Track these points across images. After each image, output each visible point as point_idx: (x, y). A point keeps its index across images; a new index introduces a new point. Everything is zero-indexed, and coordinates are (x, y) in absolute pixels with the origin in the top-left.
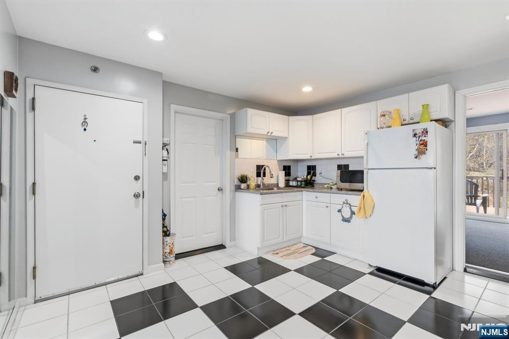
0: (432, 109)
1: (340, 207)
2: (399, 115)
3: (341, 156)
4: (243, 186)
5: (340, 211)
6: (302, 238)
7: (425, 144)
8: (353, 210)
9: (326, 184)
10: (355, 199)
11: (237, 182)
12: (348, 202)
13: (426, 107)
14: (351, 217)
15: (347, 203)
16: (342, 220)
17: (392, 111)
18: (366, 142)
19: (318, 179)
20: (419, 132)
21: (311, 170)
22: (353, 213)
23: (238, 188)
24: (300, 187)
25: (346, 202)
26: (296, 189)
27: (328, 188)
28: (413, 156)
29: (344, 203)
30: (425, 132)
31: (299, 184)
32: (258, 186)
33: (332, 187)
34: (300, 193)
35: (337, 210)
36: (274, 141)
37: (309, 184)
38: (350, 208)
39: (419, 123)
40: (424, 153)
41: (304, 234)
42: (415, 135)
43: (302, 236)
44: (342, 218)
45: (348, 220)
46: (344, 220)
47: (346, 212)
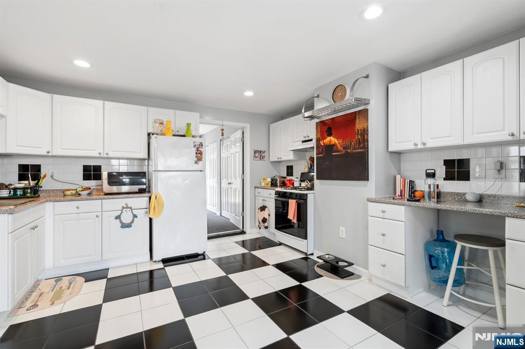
1: (118, 213)
2: (171, 125)
5: (118, 217)
7: (201, 154)
8: (134, 213)
9: (68, 190)
12: (129, 206)
13: (189, 125)
14: (133, 221)
15: (127, 207)
16: (121, 227)
19: (47, 184)
20: (197, 144)
21: (29, 171)
22: (135, 216)
25: (125, 206)
27: (72, 195)
28: (194, 162)
29: (123, 208)
30: (201, 145)
33: (80, 193)
35: (114, 218)
37: (35, 193)
38: (132, 212)
39: (184, 136)
40: (201, 160)
41: (49, 265)
42: (195, 146)
44: (120, 225)
45: (128, 226)
46: (125, 226)
47: (127, 217)
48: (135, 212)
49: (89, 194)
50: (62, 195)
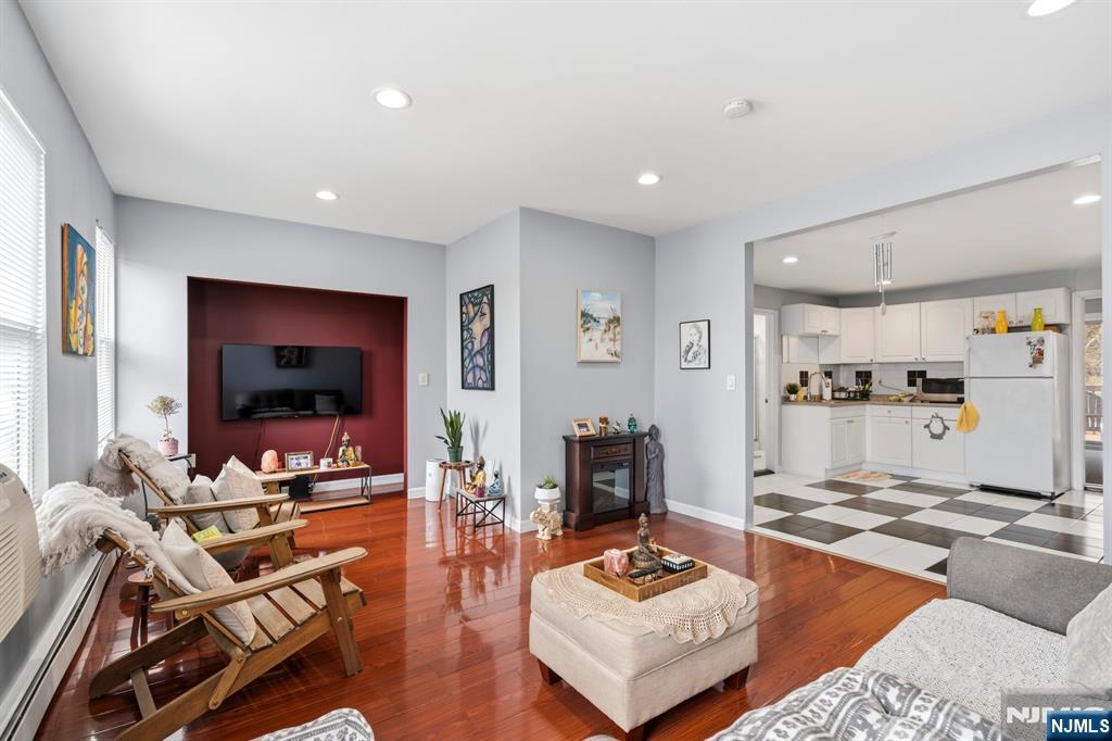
0: (1045, 313)
1: (927, 422)
2: (1005, 316)
3: (919, 360)
4: (793, 397)
5: (927, 426)
6: (864, 466)
7: (1041, 353)
8: (946, 425)
9: (892, 395)
10: (951, 414)
11: (784, 393)
12: (940, 415)
13: (1038, 311)
14: (944, 433)
15: (938, 417)
16: (931, 437)
17: (996, 311)
18: (967, 348)
19: (876, 389)
20: (1034, 341)
21: (864, 377)
22: (946, 428)
23: (786, 400)
24: (854, 399)
25: (935, 415)
26: (844, 403)
27: (895, 401)
28: (1028, 365)
29: (933, 417)
30: (1042, 341)
31: (852, 395)
32: (805, 398)
33: (903, 398)
34: (862, 407)
35: (923, 426)
36: (816, 339)
37: (864, 396)
38: (943, 423)
40: (1041, 362)
41: (868, 459)
42: (1029, 343)
43: (864, 462)
44: (930, 435)
45: (939, 437)
46: (934, 436)
47: (937, 428)
48: (946, 423)
49: (911, 401)
50: (885, 400)
